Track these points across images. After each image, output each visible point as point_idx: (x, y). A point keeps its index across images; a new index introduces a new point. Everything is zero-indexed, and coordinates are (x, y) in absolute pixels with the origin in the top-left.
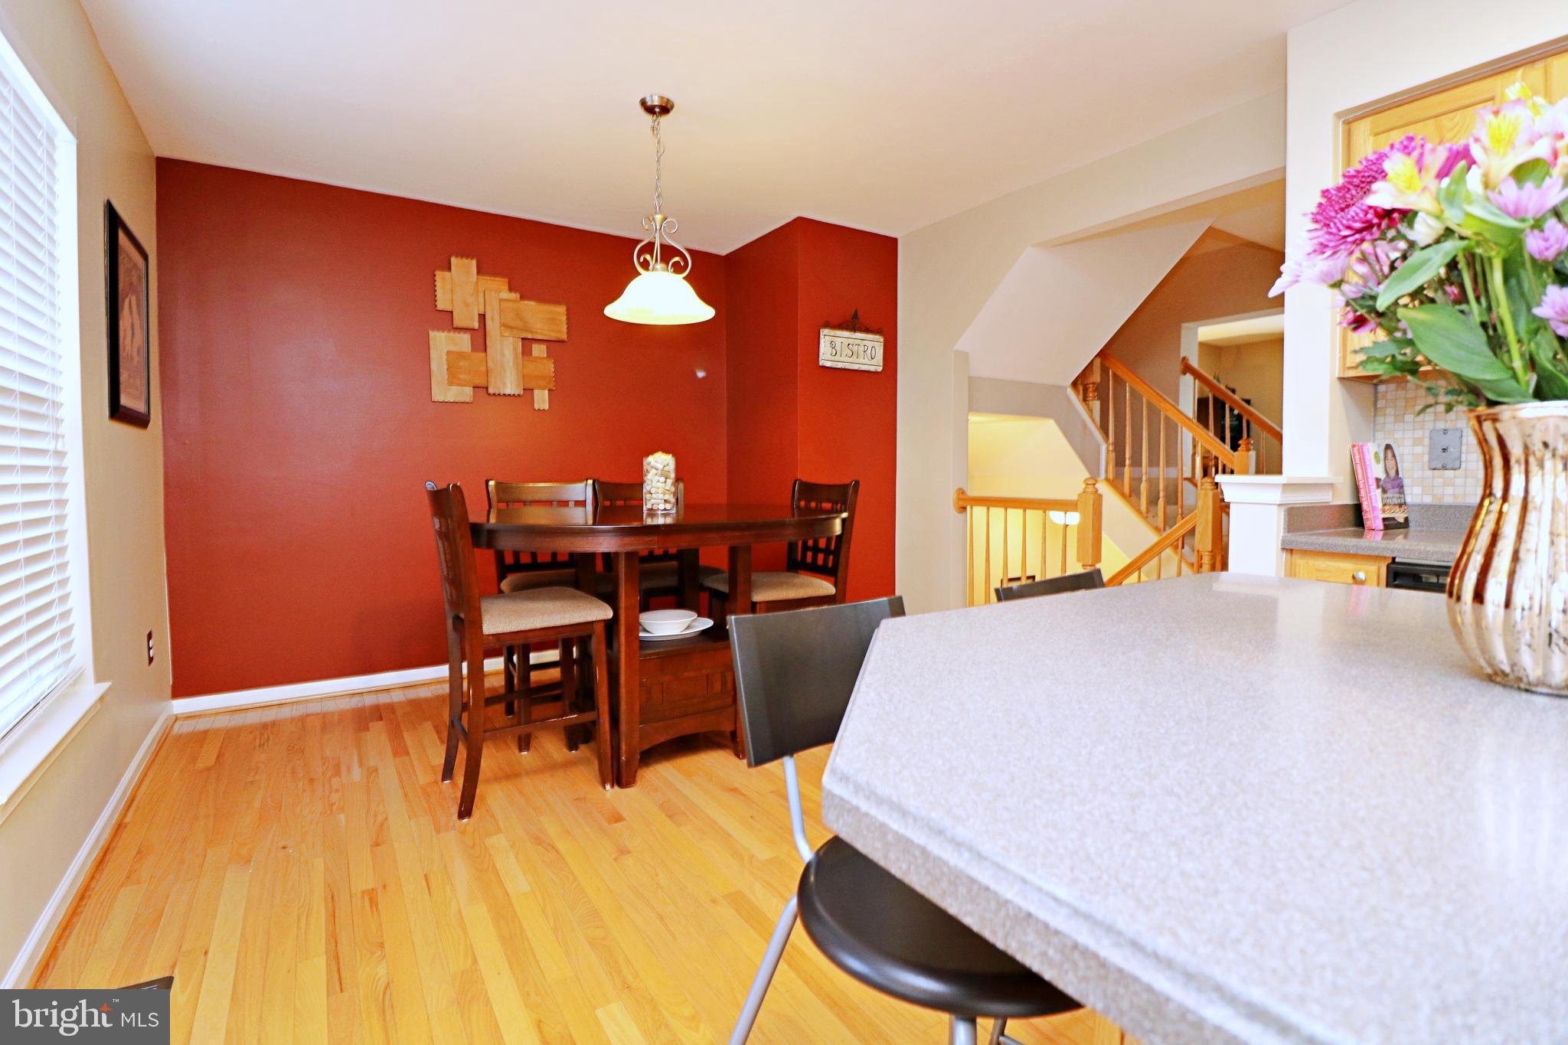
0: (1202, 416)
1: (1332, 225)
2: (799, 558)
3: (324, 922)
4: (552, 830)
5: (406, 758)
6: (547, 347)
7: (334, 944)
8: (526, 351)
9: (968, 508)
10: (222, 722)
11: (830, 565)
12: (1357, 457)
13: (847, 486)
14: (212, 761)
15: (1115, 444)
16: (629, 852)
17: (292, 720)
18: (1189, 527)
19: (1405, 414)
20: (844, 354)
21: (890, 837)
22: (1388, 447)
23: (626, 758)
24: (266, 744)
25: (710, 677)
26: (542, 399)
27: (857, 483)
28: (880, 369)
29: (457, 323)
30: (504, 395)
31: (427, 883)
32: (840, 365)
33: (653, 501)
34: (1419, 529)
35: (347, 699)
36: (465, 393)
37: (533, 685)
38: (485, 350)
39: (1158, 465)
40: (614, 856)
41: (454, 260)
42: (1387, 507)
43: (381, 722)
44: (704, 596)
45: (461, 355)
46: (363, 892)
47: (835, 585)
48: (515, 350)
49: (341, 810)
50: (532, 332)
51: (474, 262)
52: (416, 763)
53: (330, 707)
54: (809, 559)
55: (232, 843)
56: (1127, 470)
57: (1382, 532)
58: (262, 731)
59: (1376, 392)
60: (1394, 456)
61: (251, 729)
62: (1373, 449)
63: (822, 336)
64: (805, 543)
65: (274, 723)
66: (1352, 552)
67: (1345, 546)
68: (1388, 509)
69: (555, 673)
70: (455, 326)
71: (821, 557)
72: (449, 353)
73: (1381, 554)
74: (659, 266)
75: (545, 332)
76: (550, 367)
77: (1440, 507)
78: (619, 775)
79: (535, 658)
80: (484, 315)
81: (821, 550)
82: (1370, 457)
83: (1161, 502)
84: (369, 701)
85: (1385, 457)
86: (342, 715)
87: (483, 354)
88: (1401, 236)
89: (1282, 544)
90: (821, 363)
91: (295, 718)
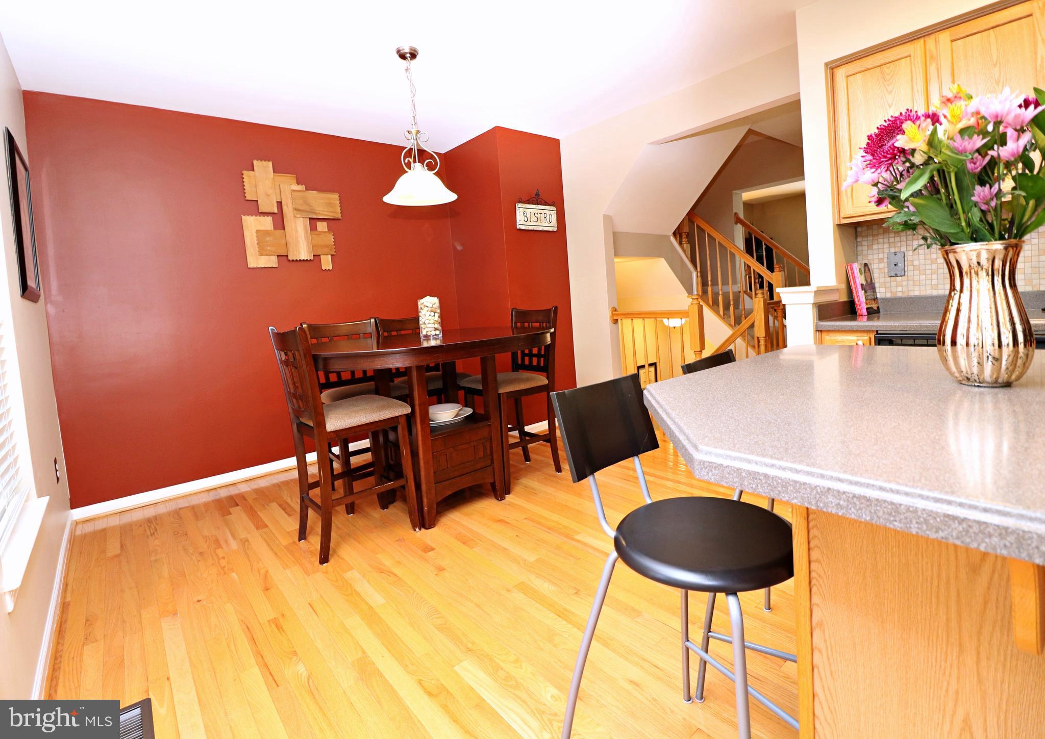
0: (749, 250)
1: (876, 155)
2: (520, 362)
3: (247, 643)
4: (388, 562)
5: (266, 530)
6: (327, 223)
7: (261, 658)
8: (313, 228)
9: (619, 320)
10: (115, 522)
11: (542, 365)
12: (850, 272)
13: (550, 310)
14: (118, 551)
15: (701, 272)
16: (444, 569)
17: (169, 514)
18: (750, 323)
19: (873, 244)
20: (532, 220)
21: (744, 474)
22: (866, 265)
23: (428, 508)
24: (156, 533)
25: (475, 447)
26: (327, 263)
27: (556, 308)
28: (555, 229)
29: (262, 209)
30: (300, 260)
31: (313, 609)
32: (530, 228)
33: (427, 330)
34: (885, 313)
35: (206, 494)
36: (271, 261)
37: (352, 467)
38: (284, 229)
39: (728, 284)
40: (435, 573)
41: (255, 162)
42: (868, 301)
43: (238, 507)
44: (461, 393)
45: (266, 233)
46: (269, 621)
47: (548, 378)
48: (305, 226)
49: (232, 570)
50: (315, 213)
51: (270, 164)
52: (274, 531)
53: (195, 501)
54: (527, 363)
55: (158, 604)
56: (710, 288)
57: (866, 317)
58: (149, 524)
59: (856, 232)
60: (869, 270)
61: (139, 524)
62: (856, 267)
63: (517, 209)
64: (523, 352)
65: (156, 518)
66: (855, 329)
67: (851, 326)
68: (869, 302)
69: (368, 456)
70: (260, 211)
71: (535, 360)
72: (258, 231)
73: (871, 329)
74: (418, 165)
75: (325, 213)
76: (330, 239)
77: (896, 299)
78: (423, 521)
79: (353, 447)
80: (281, 202)
81: (535, 355)
82: (857, 272)
83: (732, 308)
84: (223, 493)
85: (865, 271)
86: (206, 505)
87: (283, 231)
88: (908, 160)
89: (816, 328)
90: (518, 227)
91: (171, 512)
